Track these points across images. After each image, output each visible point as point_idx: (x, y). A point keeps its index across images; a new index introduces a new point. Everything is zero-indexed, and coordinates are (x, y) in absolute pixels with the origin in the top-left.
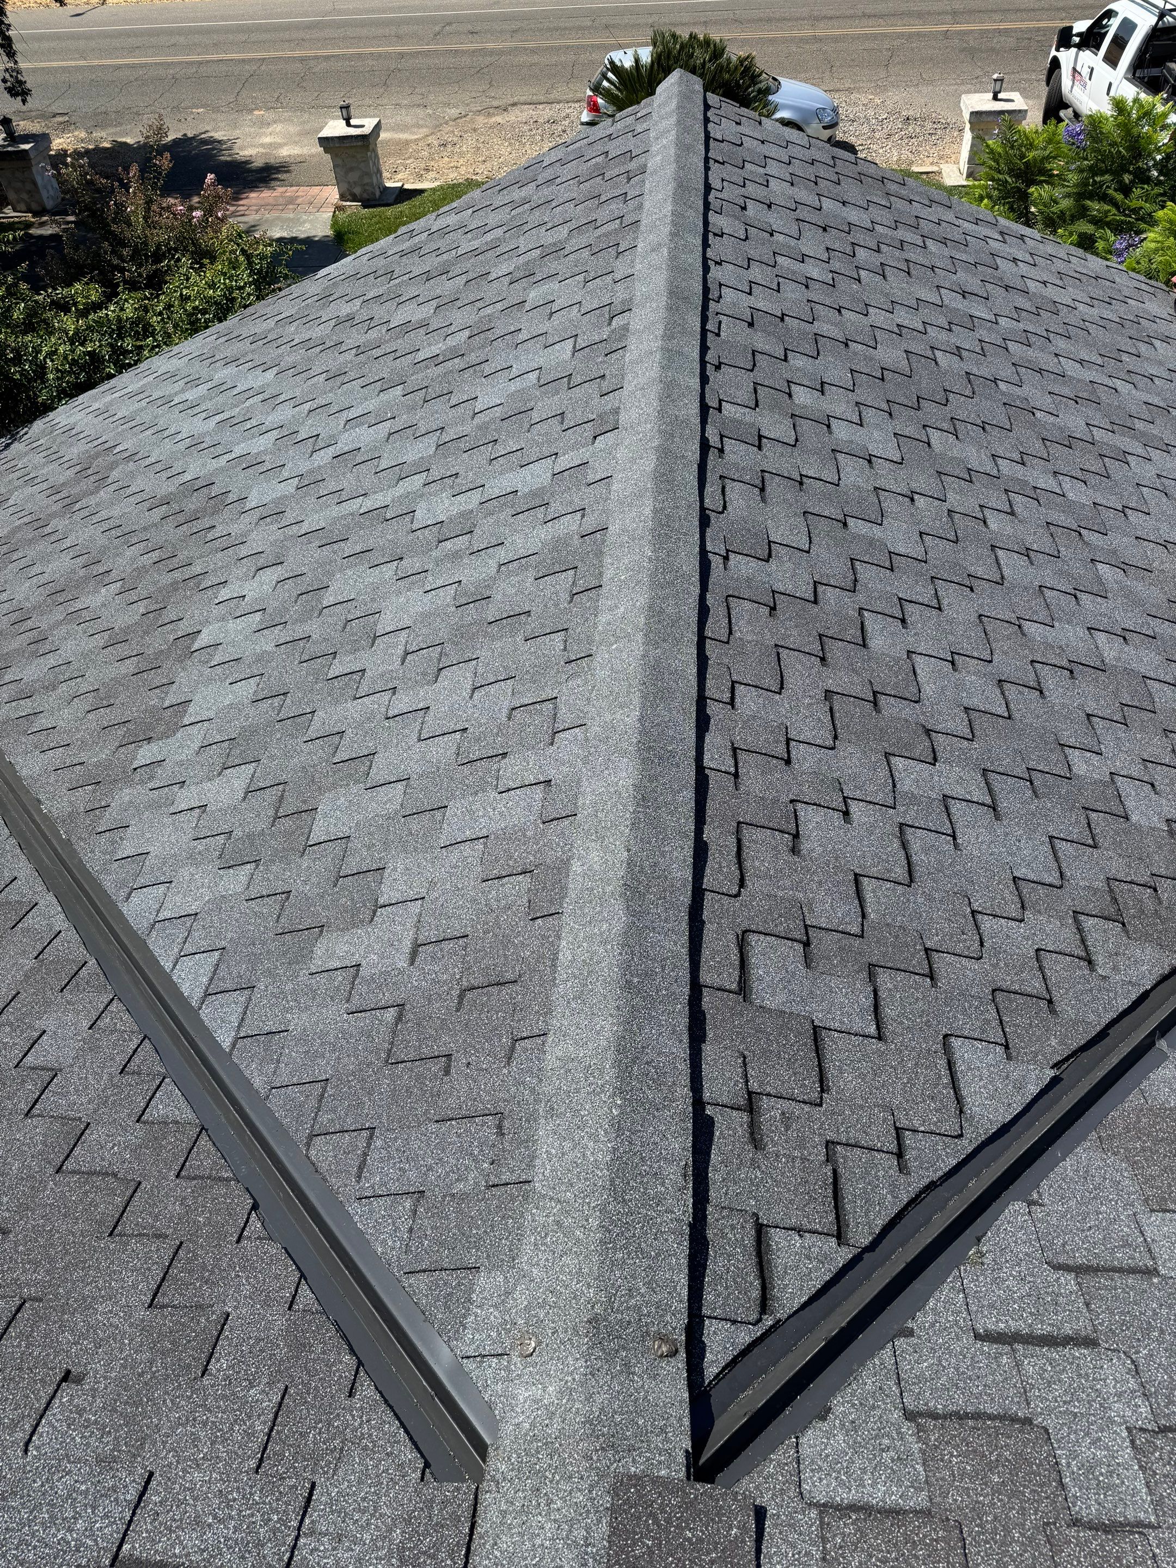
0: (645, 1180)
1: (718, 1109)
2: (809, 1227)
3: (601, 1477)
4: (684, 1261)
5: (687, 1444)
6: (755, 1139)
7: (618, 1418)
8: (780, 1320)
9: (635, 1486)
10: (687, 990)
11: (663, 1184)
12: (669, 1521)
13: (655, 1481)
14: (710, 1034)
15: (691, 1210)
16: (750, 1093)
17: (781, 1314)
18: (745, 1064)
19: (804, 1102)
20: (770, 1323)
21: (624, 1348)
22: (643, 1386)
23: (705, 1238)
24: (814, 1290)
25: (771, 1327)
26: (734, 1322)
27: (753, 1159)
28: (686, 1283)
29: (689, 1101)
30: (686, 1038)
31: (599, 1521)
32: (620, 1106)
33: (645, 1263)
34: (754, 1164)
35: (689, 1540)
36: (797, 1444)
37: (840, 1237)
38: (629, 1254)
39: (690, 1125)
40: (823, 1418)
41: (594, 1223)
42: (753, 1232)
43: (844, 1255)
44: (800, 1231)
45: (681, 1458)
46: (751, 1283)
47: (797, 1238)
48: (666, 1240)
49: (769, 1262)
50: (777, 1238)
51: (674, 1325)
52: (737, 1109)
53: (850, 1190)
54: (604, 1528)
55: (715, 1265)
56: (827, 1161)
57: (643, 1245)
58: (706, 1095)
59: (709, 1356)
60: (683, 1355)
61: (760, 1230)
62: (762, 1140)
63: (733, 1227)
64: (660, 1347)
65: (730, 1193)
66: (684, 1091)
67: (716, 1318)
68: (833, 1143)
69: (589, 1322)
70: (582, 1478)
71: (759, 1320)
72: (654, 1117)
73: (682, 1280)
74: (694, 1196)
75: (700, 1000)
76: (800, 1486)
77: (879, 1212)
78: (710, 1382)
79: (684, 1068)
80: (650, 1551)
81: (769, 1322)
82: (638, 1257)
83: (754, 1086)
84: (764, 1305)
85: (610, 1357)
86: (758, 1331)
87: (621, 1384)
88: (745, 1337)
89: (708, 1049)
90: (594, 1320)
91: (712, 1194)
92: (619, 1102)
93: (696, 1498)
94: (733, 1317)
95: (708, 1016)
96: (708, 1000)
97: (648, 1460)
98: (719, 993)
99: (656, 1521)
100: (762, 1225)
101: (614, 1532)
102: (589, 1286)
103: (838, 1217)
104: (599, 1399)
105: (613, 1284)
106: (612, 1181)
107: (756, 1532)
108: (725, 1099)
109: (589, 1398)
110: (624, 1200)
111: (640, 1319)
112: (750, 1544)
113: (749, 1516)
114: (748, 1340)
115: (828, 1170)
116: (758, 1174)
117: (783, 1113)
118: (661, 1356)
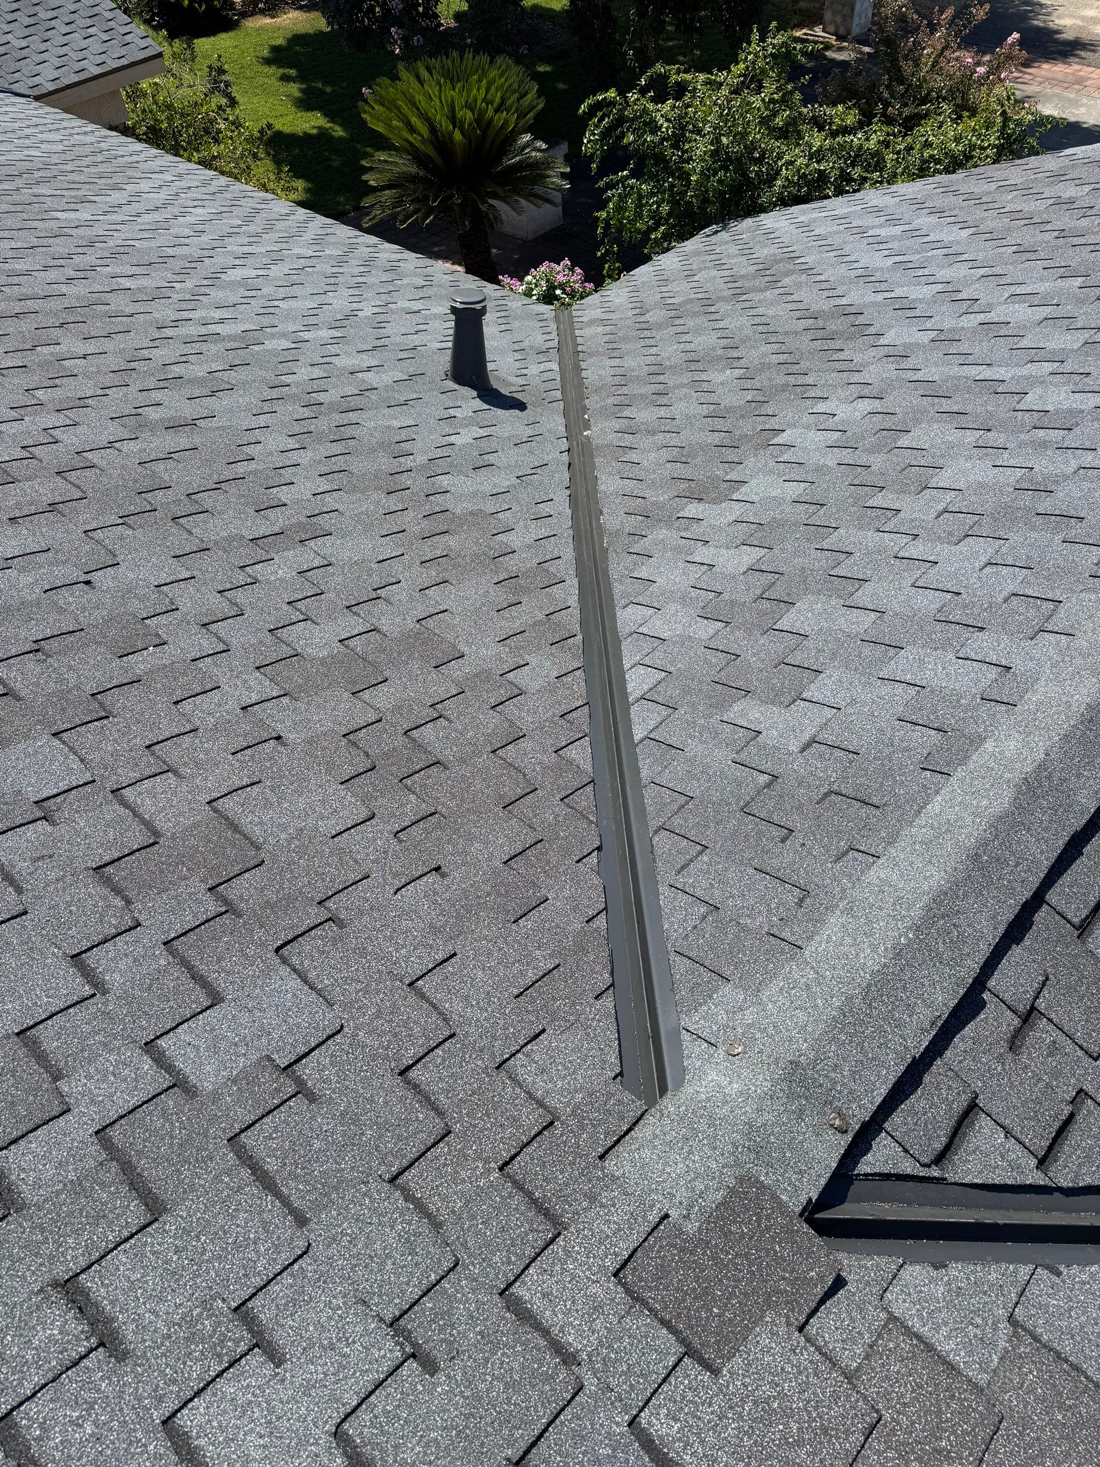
0: (897, 1003)
1: (995, 1000)
2: (1019, 1135)
3: (737, 1164)
4: (892, 1079)
5: (815, 1197)
6: (1015, 1042)
7: (772, 1139)
8: (945, 1179)
9: (758, 1189)
10: (1027, 895)
11: (910, 1016)
12: (768, 1229)
13: (774, 1197)
14: (1027, 942)
15: (922, 1050)
16: (1033, 1008)
17: (950, 1177)
18: (1044, 984)
19: (1081, 1047)
20: (936, 1174)
21: (806, 1099)
22: (804, 1133)
23: (921, 1079)
24: (990, 1181)
25: (935, 1178)
26: (906, 1151)
27: (1001, 1055)
28: (884, 1094)
29: (973, 974)
30: (1001, 929)
31: (718, 1190)
32: (910, 939)
33: (860, 1057)
34: (1000, 1058)
35: (775, 1252)
36: (902, 1266)
37: (1042, 1163)
38: (851, 1042)
39: (962, 992)
40: (936, 1268)
41: (836, 1002)
42: (965, 1104)
43: (1035, 1178)
44: (1008, 1133)
45: (803, 1199)
46: (938, 1136)
47: (1002, 1136)
48: (887, 1054)
49: (965, 1134)
50: (983, 1123)
51: (855, 1113)
52: (1013, 1011)
53: (1074, 1136)
54: (719, 1196)
55: (916, 1101)
56: (1072, 1102)
57: (866, 1044)
58: (992, 983)
59: (869, 1157)
60: (849, 1138)
61: (972, 1108)
62: (1020, 1047)
63: (950, 1088)
64: (835, 1119)
65: (965, 1063)
66: (972, 966)
67: (892, 1137)
68: (1086, 1094)
69: (791, 1062)
70: (722, 1155)
71: (928, 1166)
72: (934, 965)
73: (881, 1092)
74: (930, 1043)
75: (1036, 911)
76: (885, 1291)
77: (1094, 1173)
78: (859, 1175)
79: (985, 950)
80: (743, 1235)
81: (935, 1172)
82: (856, 1049)
83: (1041, 1004)
84: (940, 1158)
85: (792, 1096)
86: (923, 1172)
87: (789, 1119)
88: (908, 1167)
89: (1016, 952)
90: (795, 1064)
91: (948, 1053)
92: (911, 936)
93: (798, 1231)
94: (908, 1146)
95: (1034, 927)
96: (1042, 916)
97: (778, 1180)
98: (1057, 917)
99: (759, 1220)
100: (977, 1105)
101: (723, 1204)
102: (805, 1041)
103: (1050, 1148)
104: (766, 1117)
105: (825, 1052)
107: (829, 1289)
108: (1007, 997)
109: (759, 1110)
110: (870, 1004)
111: (831, 1090)
112: (819, 1291)
113: (831, 1274)
114: (909, 1171)
115: (1067, 1110)
116: (999, 1068)
117: (1054, 1042)
118: (832, 1125)
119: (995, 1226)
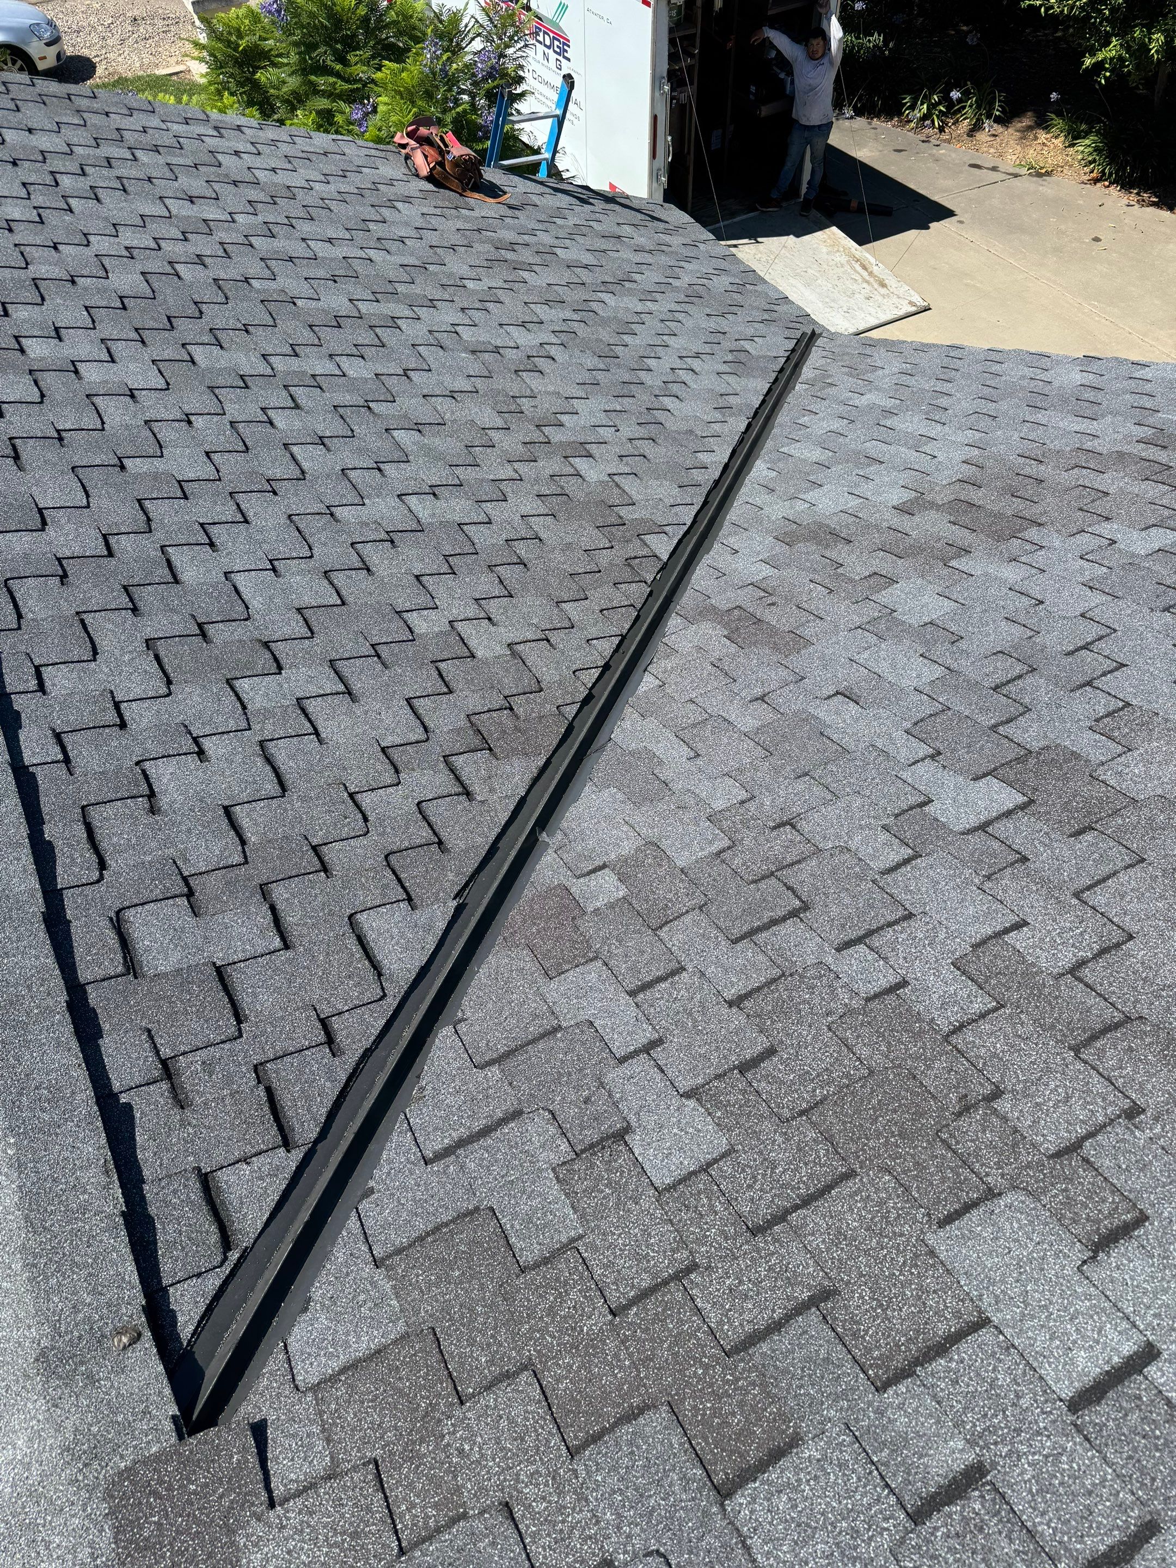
0: (64, 1198)
1: (132, 1093)
2: (253, 1151)
3: (91, 1490)
4: (126, 1250)
5: (173, 1410)
6: (180, 1100)
7: (95, 1429)
8: (247, 1248)
9: (128, 1478)
10: (63, 998)
11: (84, 1192)
12: (170, 1489)
13: (145, 1462)
14: (106, 1027)
15: (122, 1200)
16: (164, 1062)
17: (246, 1242)
18: (151, 1037)
19: (223, 1042)
20: (237, 1256)
21: (82, 1363)
22: (112, 1386)
23: (149, 1216)
24: (273, 1204)
25: (239, 1259)
26: (199, 1275)
27: (181, 1120)
28: (134, 1269)
29: (92, 1102)
30: (74, 1045)
31: (102, 1530)
32: (15, 1144)
33: (84, 1273)
34: (184, 1123)
35: (195, 1493)
36: (286, 1346)
37: (287, 1144)
38: (63, 1274)
39: (99, 1124)
40: (305, 1310)
41: (17, 1266)
42: (198, 1185)
43: (297, 1155)
44: (246, 1160)
45: (168, 1426)
46: (207, 1232)
47: (245, 1166)
48: (101, 1241)
49: (223, 1202)
50: (225, 1178)
51: (129, 1313)
52: (155, 1082)
53: (285, 1099)
54: (108, 1533)
55: (165, 1234)
56: (259, 1082)
57: (77, 1259)
58: (116, 1086)
59: (181, 1319)
60: (147, 1334)
61: (206, 1181)
62: (187, 1097)
63: (175, 1192)
64: (120, 1340)
65: (165, 1162)
66: (85, 1095)
67: (179, 1282)
68: (261, 1064)
69: (37, 1360)
70: (73, 1504)
71: (225, 1259)
72: (57, 1135)
73: (130, 1270)
74: (122, 1187)
75: (87, 999)
76: (294, 1380)
77: (321, 1102)
78: (190, 1341)
79: (80, 1075)
80: (159, 1524)
81: (234, 1256)
82: (74, 1273)
83: (166, 1052)
84: (226, 1243)
85: (68, 1379)
86: (227, 1269)
87: (89, 1397)
88: (213, 1282)
89: (107, 1044)
90: (42, 1356)
91: (146, 1173)
92: (12, 1141)
93: (191, 1452)
94: (196, 1271)
95: (99, 1011)
96: (94, 996)
97: (135, 1447)
98: (106, 984)
99: (157, 1495)
100: (206, 1174)
101: (118, 1531)
102: (29, 1327)
103: (281, 1128)
104: (69, 1424)
105: (54, 1312)
106: (27, 1218)
107: (257, 1447)
108: (138, 1080)
109: (59, 1428)
110: (45, 1228)
111: (91, 1328)
112: (253, 1460)
113: (246, 1436)
114: (218, 1283)
115: (261, 1092)
116: (191, 1130)
117: (204, 1063)
118: (125, 1348)
119: (307, 1225)
